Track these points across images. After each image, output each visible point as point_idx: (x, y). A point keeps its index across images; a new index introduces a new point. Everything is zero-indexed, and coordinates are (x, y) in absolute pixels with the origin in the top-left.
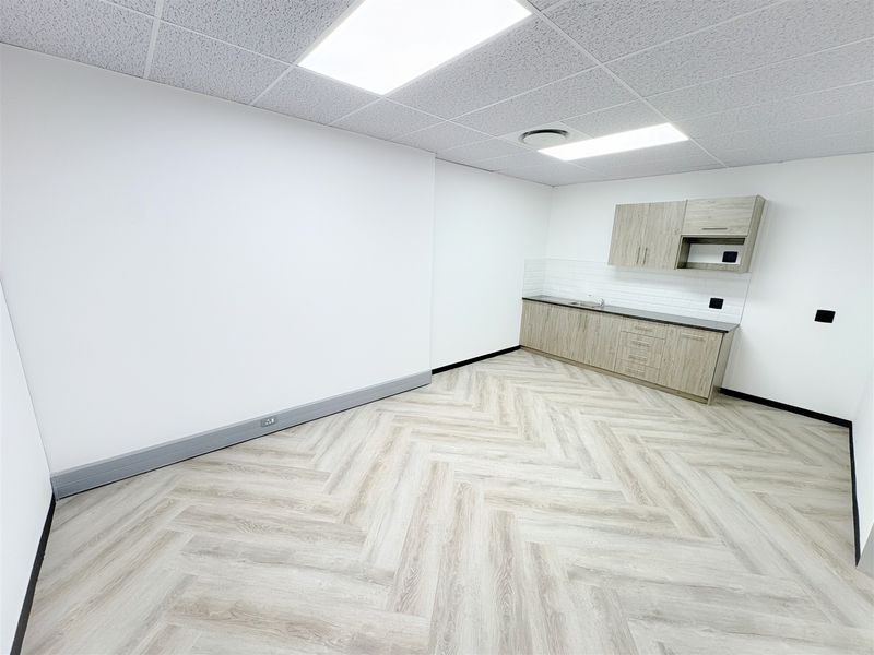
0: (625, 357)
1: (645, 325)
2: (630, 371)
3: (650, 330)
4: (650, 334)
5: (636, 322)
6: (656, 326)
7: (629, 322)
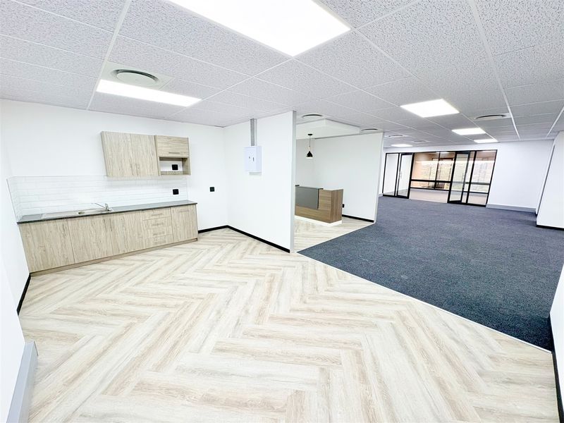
0: (151, 236)
1: (157, 212)
2: (156, 243)
3: (161, 214)
4: (162, 216)
5: (151, 212)
6: (164, 211)
7: (146, 213)
